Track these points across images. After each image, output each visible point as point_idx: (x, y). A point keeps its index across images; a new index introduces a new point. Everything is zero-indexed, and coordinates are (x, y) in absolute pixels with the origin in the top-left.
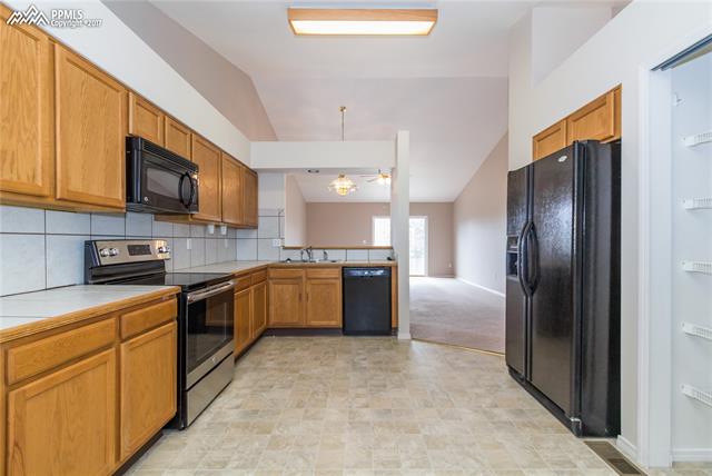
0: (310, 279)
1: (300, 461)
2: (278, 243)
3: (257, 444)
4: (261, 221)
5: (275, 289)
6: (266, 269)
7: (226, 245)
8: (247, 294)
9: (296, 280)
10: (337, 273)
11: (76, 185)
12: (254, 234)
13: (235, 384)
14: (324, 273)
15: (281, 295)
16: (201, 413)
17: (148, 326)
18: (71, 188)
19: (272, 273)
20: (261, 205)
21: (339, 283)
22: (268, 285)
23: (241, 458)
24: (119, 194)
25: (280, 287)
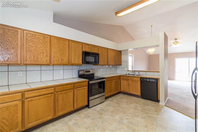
0: (131, 80)
1: (101, 123)
2: (126, 69)
3: (97, 116)
4: (122, 63)
5: (122, 81)
6: (120, 76)
7: (113, 69)
8: (112, 82)
9: (128, 80)
10: (139, 79)
11: (73, 62)
12: (120, 67)
13: (105, 103)
14: (135, 79)
15: (124, 83)
16: (94, 106)
17: (80, 87)
18: (72, 63)
19: (122, 77)
20: (122, 59)
21: (139, 82)
22: (120, 80)
23: (93, 117)
24: (81, 62)
25: (123, 81)
